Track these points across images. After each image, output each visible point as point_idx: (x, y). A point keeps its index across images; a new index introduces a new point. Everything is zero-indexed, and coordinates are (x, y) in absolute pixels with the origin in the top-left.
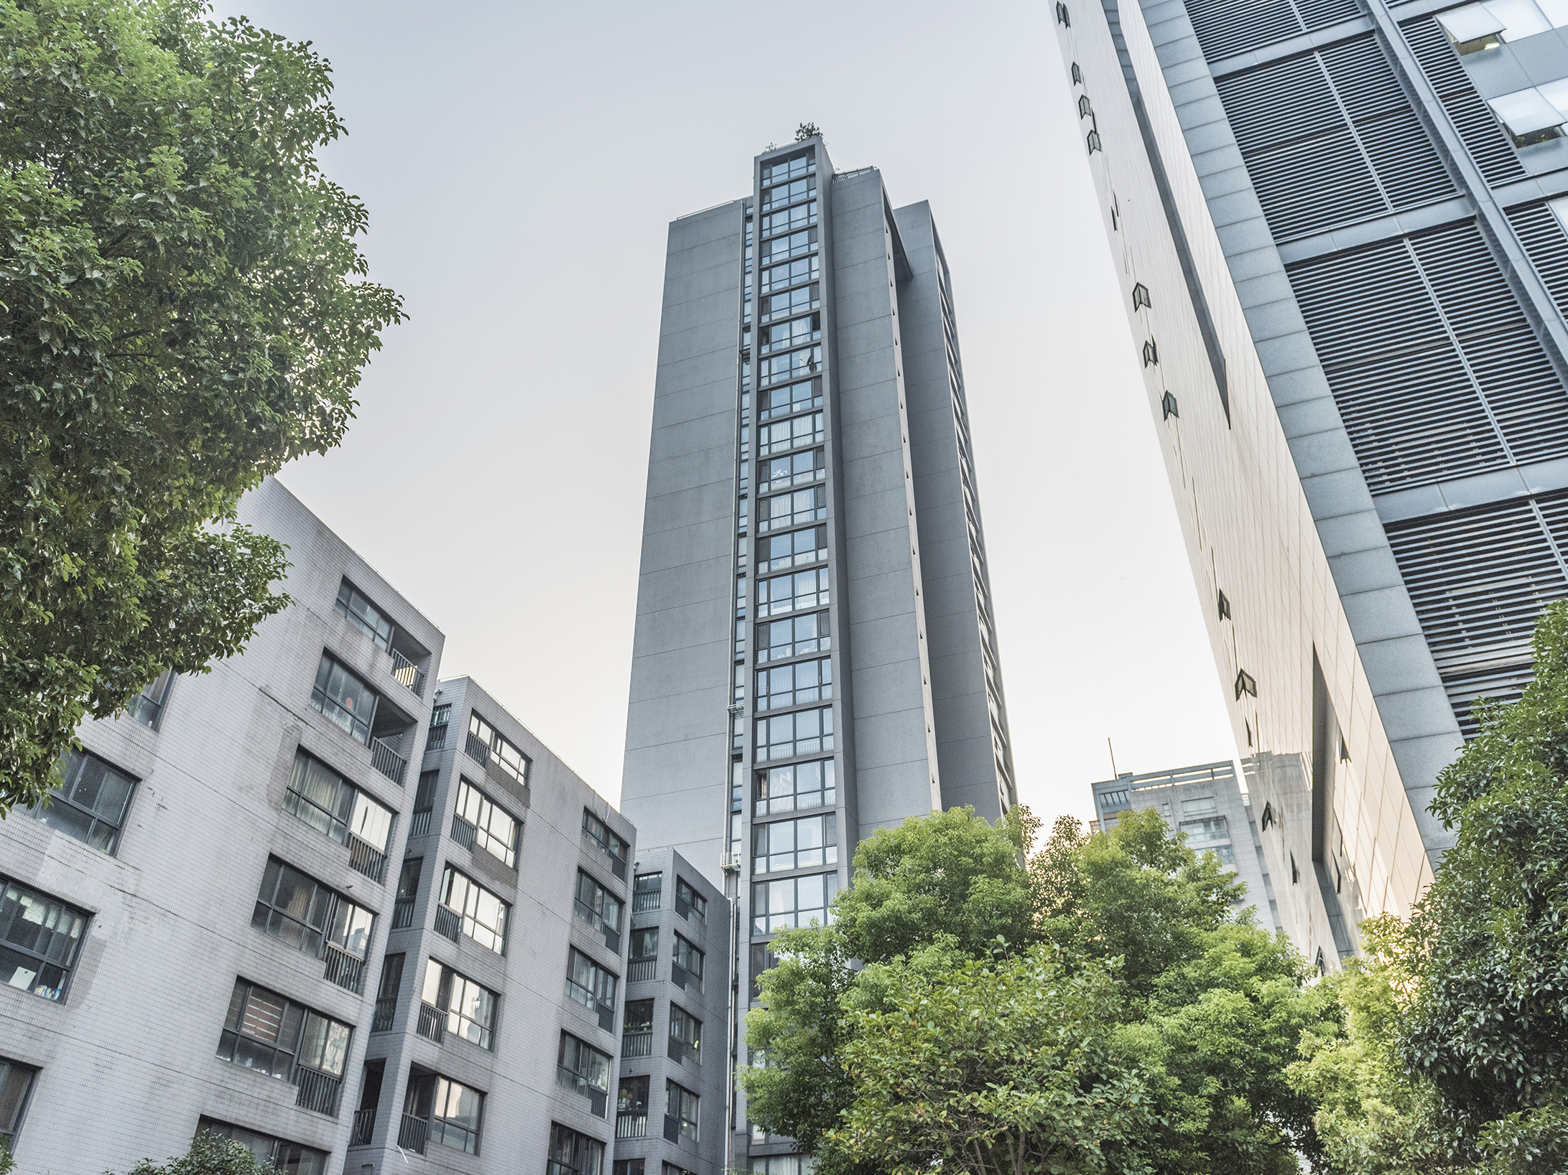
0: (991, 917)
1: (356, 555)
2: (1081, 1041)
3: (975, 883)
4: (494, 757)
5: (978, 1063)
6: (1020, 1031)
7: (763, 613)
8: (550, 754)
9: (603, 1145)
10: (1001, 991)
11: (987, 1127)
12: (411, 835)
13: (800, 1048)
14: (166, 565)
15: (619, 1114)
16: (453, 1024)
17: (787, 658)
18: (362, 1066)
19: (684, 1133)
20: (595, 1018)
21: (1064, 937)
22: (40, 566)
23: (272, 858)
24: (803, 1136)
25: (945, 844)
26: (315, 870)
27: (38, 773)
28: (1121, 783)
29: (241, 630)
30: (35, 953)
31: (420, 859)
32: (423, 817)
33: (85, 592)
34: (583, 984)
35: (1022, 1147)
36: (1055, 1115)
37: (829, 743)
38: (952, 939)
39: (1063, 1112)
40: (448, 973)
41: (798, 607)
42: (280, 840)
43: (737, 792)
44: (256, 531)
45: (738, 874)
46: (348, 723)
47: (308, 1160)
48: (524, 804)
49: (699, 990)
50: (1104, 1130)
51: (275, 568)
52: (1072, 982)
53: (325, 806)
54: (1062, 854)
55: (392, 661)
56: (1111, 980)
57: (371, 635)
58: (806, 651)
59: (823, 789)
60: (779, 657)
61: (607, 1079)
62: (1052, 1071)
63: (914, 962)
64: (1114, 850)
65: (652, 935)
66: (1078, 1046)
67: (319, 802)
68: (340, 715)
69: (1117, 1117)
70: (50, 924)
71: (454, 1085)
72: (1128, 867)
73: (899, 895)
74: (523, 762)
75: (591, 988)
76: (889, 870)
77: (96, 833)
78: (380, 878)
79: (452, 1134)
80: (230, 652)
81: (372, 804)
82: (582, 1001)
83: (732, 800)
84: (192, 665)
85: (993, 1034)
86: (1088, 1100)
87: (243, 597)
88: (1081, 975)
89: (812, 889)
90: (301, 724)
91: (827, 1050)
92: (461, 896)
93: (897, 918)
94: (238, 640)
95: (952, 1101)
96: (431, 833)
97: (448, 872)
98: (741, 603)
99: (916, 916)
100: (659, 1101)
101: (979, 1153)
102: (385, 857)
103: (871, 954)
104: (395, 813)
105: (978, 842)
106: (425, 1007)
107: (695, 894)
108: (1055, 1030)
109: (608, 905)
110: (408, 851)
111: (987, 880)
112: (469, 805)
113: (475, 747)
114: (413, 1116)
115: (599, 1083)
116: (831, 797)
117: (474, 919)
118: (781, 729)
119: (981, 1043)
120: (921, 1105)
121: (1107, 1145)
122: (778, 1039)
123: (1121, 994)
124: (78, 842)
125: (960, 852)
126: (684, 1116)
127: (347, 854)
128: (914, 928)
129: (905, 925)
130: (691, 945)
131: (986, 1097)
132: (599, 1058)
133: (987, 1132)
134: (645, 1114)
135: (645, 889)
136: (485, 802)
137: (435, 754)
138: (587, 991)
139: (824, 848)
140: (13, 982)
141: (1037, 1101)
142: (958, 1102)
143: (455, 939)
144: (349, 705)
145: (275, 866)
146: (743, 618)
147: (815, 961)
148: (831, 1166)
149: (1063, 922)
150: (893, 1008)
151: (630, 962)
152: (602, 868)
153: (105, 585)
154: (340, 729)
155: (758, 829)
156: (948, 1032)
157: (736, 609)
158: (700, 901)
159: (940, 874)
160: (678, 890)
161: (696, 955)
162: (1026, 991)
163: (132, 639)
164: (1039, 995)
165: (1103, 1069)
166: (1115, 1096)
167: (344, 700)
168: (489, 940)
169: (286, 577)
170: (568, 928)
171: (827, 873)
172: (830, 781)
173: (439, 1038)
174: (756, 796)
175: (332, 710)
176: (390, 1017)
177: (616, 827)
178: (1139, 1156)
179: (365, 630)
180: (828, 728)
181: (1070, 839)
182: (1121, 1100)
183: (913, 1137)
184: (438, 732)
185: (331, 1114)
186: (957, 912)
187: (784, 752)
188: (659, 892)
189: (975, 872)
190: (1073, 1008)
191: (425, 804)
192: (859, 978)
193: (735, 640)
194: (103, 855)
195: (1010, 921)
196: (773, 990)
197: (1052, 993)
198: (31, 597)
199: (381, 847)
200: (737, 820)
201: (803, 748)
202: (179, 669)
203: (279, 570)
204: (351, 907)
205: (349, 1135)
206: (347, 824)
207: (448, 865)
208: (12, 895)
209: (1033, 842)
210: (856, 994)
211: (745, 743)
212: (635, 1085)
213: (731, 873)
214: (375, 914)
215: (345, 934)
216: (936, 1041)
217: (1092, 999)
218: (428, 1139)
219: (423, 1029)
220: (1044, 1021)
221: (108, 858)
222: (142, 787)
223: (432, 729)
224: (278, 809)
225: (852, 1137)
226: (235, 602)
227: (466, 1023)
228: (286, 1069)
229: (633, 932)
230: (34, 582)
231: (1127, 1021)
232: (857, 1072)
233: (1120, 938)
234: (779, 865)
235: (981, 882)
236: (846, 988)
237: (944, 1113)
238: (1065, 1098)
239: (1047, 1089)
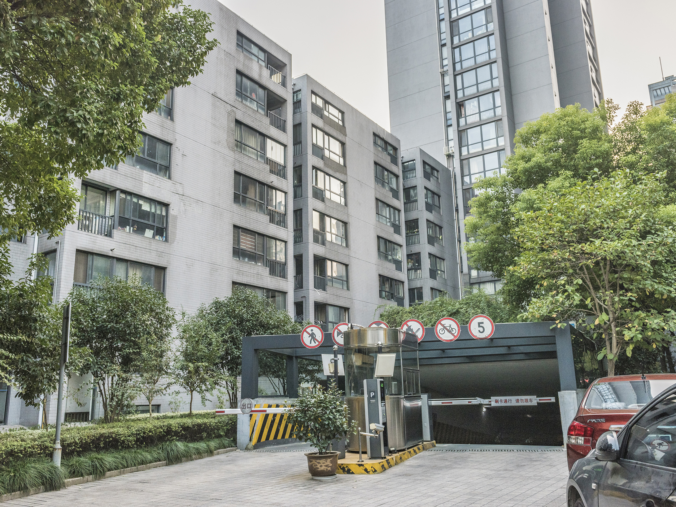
0: (590, 160)
1: (240, 18)
2: (641, 215)
3: (582, 143)
4: (326, 113)
5: (584, 230)
6: (607, 213)
7: (454, 15)
8: (353, 108)
9: (403, 283)
10: (597, 195)
11: (590, 258)
12: (294, 156)
13: (492, 232)
14: (158, 33)
15: (408, 270)
16: (328, 237)
17: (469, 39)
18: (293, 258)
19: (439, 275)
20: (392, 230)
21: (632, 166)
22: (105, 40)
23: (236, 173)
24: (497, 271)
25: (564, 125)
26: (255, 176)
27: (132, 141)
28: (667, 82)
29: (199, 61)
30: (150, 223)
31: (300, 166)
32: (298, 146)
33: (127, 51)
34: (384, 215)
35: (608, 267)
36: (626, 250)
37: (496, 83)
38: (569, 173)
39: (630, 249)
40: (322, 216)
41: (473, 8)
42: (237, 164)
43: (449, 116)
44: (194, 8)
45: (453, 156)
46: (255, 106)
47: (279, 296)
48: (344, 135)
49: (439, 213)
50: (652, 255)
51: (207, 26)
52: (636, 187)
53: (254, 146)
54: (631, 123)
55: (269, 71)
56: (659, 184)
57: (256, 59)
58: (480, 33)
59: (495, 107)
60: (465, 39)
61: (401, 255)
62: (625, 231)
63: (549, 186)
64: (663, 116)
65: (414, 190)
66: (639, 218)
67: (251, 145)
68: (251, 102)
69: (660, 249)
70: (153, 211)
71: (333, 262)
72: (670, 125)
73: (540, 155)
74: (340, 114)
75: (388, 217)
76: (533, 143)
77: (160, 170)
78: (284, 176)
79: (336, 282)
80: (197, 73)
81: (274, 143)
82: (385, 223)
83: (446, 120)
84: (182, 82)
85: (593, 216)
86: (644, 242)
87: (196, 44)
88: (641, 183)
89: (492, 160)
90: (234, 109)
91: (506, 232)
92: (322, 181)
93: (539, 166)
94: (199, 66)
95: (571, 249)
96: (303, 153)
97: (314, 171)
98: (442, 11)
99: (549, 164)
100: (426, 263)
101: (585, 270)
102: (285, 167)
103: (526, 185)
104: (285, 146)
105: (582, 122)
106: (315, 231)
107: (433, 168)
108: (626, 211)
109: (391, 178)
110: (295, 163)
111: (588, 141)
112: (318, 138)
113: (316, 110)
114: (318, 276)
115: (398, 257)
116: (499, 111)
117: (330, 191)
118: (469, 78)
119: (586, 221)
120: (556, 251)
121: (654, 263)
122: (481, 229)
123: (664, 191)
124: (154, 175)
125: (573, 128)
126: (438, 268)
127: (268, 167)
128: (548, 170)
129: (543, 169)
130: (433, 193)
131: (589, 245)
132: (396, 246)
133: (590, 261)
134: (420, 269)
135: (408, 169)
136: (325, 136)
137: (298, 115)
138: (387, 218)
139: (497, 138)
140: (146, 235)
141: (617, 245)
142: (574, 249)
143: (323, 200)
144: (254, 97)
145: (238, 176)
146: (443, 19)
147: (497, 192)
148: (511, 282)
149: (632, 158)
150: (539, 209)
151: (405, 203)
152: (386, 161)
153: (134, 46)
154: (252, 109)
155: (461, 133)
156: (568, 217)
157: (439, 15)
158: (435, 172)
159: (561, 142)
160: (424, 167)
161: (436, 197)
162: (611, 194)
163: (153, 73)
164: (618, 195)
165: (653, 228)
166: (659, 239)
167: (251, 94)
168: (338, 199)
169: (213, 30)
170: (373, 190)
171: (499, 150)
172: (498, 103)
173: (323, 243)
174: (459, 116)
175: (246, 100)
176: (301, 237)
177: (390, 141)
178: (671, 267)
179: (253, 57)
180: (495, 75)
181: (636, 114)
182: (662, 241)
183: (552, 267)
184: (297, 104)
185: (284, 278)
186: (572, 159)
187: (472, 91)
188: (415, 169)
189: (582, 138)
190: (637, 199)
191: (298, 141)
192: (520, 197)
193: (440, 33)
194: (166, 179)
195: (601, 161)
196: (477, 207)
197: (626, 193)
198: (106, 57)
199: (282, 162)
200: (450, 130)
201: (482, 87)
202: (177, 84)
203: (209, 27)
204: (274, 191)
205: (293, 285)
206: (265, 154)
207: (314, 167)
208: (135, 200)
209: (615, 118)
210: (519, 205)
211: (450, 89)
212: (414, 257)
213: (450, 156)
214: (286, 193)
215: (274, 204)
216: (562, 222)
217: (647, 194)
218: (327, 285)
219: (316, 240)
220: (621, 207)
221: (168, 180)
222: (173, 147)
223: (294, 103)
224: (233, 151)
225: (521, 268)
226: (193, 47)
227: (334, 236)
228: (262, 260)
229: (405, 189)
230: (104, 48)
231: (666, 204)
232: (522, 240)
233: (664, 162)
234: (474, 150)
235: (585, 142)
236: (513, 203)
237: (568, 254)
238: (631, 242)
239: (622, 239)
